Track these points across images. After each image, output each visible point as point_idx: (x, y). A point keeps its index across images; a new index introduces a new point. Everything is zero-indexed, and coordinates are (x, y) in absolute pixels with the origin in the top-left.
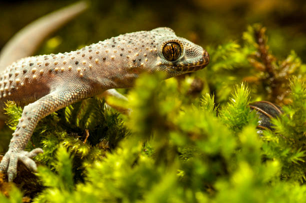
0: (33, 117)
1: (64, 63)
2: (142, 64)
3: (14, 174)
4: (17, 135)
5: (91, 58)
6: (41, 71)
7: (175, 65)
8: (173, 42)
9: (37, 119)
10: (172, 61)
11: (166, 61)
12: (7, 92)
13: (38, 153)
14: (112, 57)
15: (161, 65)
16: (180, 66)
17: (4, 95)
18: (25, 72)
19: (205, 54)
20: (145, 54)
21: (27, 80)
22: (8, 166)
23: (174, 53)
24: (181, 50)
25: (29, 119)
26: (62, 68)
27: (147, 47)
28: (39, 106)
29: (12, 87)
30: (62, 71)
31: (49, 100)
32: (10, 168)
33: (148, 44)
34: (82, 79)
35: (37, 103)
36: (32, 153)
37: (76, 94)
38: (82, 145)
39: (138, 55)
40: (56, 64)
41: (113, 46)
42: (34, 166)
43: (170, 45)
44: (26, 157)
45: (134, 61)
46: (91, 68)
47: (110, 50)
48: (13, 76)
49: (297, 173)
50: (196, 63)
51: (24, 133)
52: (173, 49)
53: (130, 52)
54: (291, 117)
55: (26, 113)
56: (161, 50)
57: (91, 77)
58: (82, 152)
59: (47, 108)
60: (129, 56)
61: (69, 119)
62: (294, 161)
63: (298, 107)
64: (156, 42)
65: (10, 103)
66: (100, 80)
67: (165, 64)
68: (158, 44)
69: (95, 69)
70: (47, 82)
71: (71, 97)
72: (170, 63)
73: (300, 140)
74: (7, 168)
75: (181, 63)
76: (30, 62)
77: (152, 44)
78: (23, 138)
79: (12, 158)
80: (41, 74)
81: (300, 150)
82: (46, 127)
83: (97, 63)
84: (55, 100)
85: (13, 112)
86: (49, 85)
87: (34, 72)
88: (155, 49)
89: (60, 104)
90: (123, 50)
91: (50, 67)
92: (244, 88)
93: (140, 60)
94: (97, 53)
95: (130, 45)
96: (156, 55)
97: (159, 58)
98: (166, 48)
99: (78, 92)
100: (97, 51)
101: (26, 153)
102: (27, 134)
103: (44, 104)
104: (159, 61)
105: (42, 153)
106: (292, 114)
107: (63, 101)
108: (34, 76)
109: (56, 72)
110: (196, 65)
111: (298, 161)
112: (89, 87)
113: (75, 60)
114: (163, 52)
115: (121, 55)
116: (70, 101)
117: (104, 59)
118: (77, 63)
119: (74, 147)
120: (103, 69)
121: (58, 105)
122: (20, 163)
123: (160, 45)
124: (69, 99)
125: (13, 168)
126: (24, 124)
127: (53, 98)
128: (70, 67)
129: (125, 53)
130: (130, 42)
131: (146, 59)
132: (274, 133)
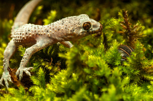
0: (29, 54)
1: (43, 31)
2: (74, 32)
3: (21, 77)
4: (23, 61)
5: (53, 29)
6: (33, 34)
7: (88, 32)
8: (87, 23)
9: (31, 55)
10: (87, 30)
11: (84, 31)
12: (19, 40)
13: (31, 69)
14: (62, 29)
15: (82, 32)
16: (90, 32)
17: (18, 41)
18: (26, 33)
19: (101, 26)
20: (76, 28)
21: (27, 37)
22: (19, 74)
23: (87, 27)
24: (91, 26)
25: (28, 55)
26: (42, 33)
27: (76, 25)
28: (32, 49)
29: (21, 39)
30: (42, 34)
31: (36, 47)
32: (20, 75)
33: (77, 23)
34: (50, 38)
35: (31, 48)
36: (29, 69)
37: (47, 44)
38: (49, 66)
39: (73, 28)
40: (39, 31)
41: (63, 24)
42: (30, 74)
43: (86, 23)
44: (27, 70)
45: (71, 31)
46: (53, 33)
47: (61, 26)
48: (22, 34)
49: (137, 79)
50: (97, 30)
51: (26, 60)
52: (87, 25)
53: (69, 27)
54: (135, 56)
55: (26, 52)
56: (82, 26)
57: (53, 37)
58: (49, 69)
59: (35, 50)
60: (69, 29)
61: (45, 51)
62: (136, 74)
63: (138, 52)
64: (80, 23)
65: (20, 46)
66: (57, 38)
67: (84, 32)
68: (81, 23)
69: (55, 33)
70: (36, 38)
71: (45, 45)
72: (86, 31)
73: (139, 65)
74: (19, 75)
75: (91, 31)
76: (28, 29)
77: (79, 23)
78: (25, 62)
79: (21, 71)
80: (33, 35)
81: (138, 70)
82: (35, 57)
83: (56, 31)
84: (38, 47)
85: (22, 50)
86: (36, 39)
87: (30, 34)
88: (80, 25)
89: (41, 48)
90: (66, 26)
91: (37, 32)
92: (116, 42)
93: (73, 30)
94: (56, 27)
95: (70, 24)
96: (80, 28)
97: (81, 29)
98: (84, 25)
99: (48, 43)
100: (56, 26)
101: (27, 68)
102: (27, 61)
103: (34, 48)
104: (81, 30)
105: (33, 69)
106: (135, 55)
107: (42, 47)
108: (30, 36)
109: (39, 34)
110: (97, 31)
111: (137, 74)
112: (52, 41)
113: (47, 30)
114: (83, 27)
115: (66, 28)
116: (45, 47)
117: (59, 30)
118: (48, 31)
119: (46, 66)
120: (58, 34)
121: (40, 49)
122: (24, 73)
123: (82, 24)
124: (44, 46)
125: (21, 75)
126: (26, 57)
127: (38, 46)
128: (45, 33)
129: (67, 27)
130: (69, 22)
131: (76, 30)
132: (128, 63)
